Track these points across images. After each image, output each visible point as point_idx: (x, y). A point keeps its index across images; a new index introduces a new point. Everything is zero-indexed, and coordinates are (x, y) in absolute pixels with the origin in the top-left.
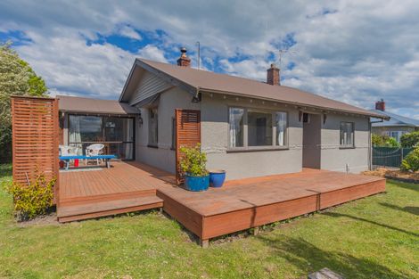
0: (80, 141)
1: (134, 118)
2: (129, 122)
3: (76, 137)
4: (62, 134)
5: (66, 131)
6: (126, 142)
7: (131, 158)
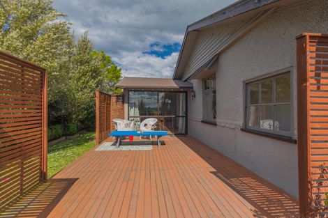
0: (138, 115)
1: (186, 93)
2: (182, 96)
3: (135, 112)
4: (123, 109)
5: (126, 105)
6: (179, 117)
7: (184, 132)
